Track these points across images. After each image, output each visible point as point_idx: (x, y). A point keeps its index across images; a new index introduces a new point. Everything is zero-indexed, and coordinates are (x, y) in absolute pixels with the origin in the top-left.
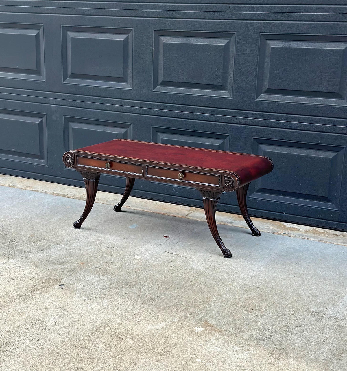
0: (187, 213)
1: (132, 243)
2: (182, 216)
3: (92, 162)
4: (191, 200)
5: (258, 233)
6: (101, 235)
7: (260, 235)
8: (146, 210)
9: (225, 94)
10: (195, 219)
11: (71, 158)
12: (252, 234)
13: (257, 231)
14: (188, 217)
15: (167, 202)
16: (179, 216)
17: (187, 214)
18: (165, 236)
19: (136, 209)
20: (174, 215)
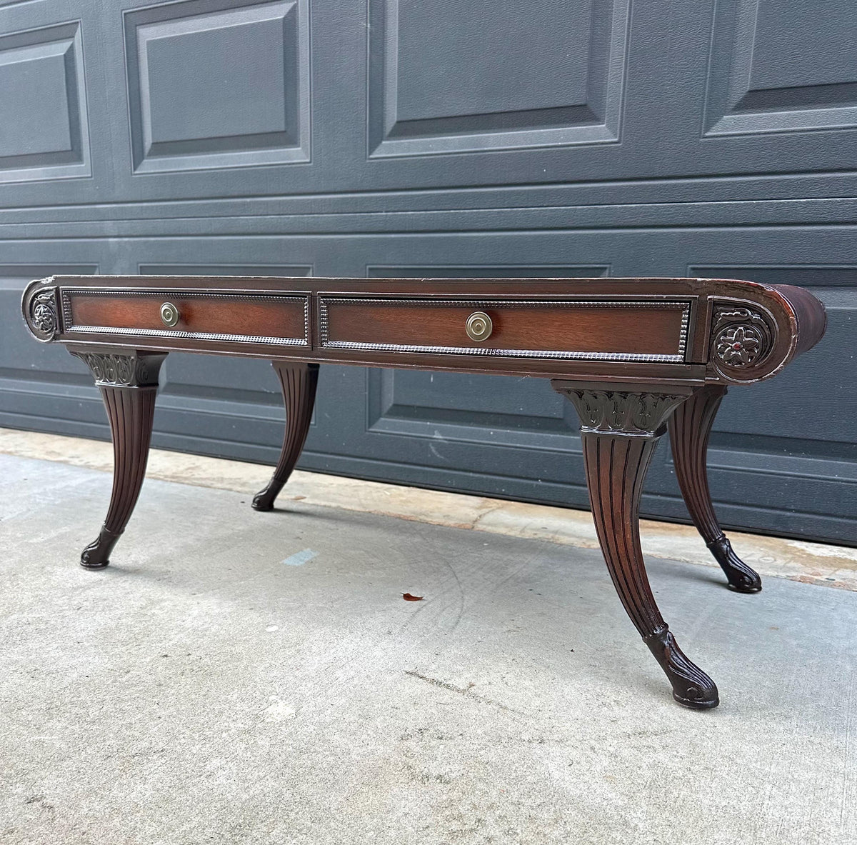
0: (474, 514)
1: (275, 628)
2: (461, 523)
4: (483, 478)
5: (755, 579)
6: (167, 595)
7: (760, 589)
8: (353, 507)
9: (597, 134)
10: (502, 531)
12: (726, 586)
13: (751, 575)
14: (479, 527)
15: (413, 486)
16: (452, 523)
17: (476, 516)
18: (408, 597)
19: (323, 503)
20: (436, 521)
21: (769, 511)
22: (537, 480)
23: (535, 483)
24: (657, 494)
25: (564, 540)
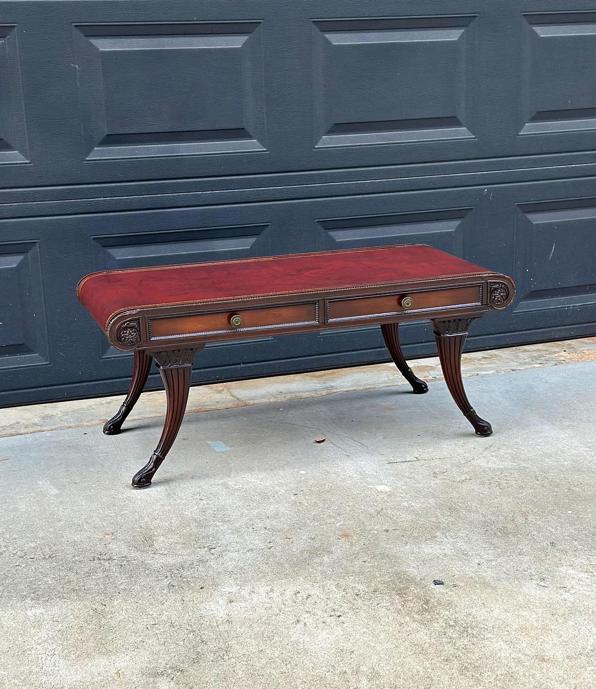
1: (303, 472)
3: (191, 324)
10: (265, 400)
11: (132, 328)
12: (414, 392)
14: (248, 402)
21: (373, 350)
22: (240, 364)
23: (239, 366)
24: (315, 355)
25: (305, 395)
